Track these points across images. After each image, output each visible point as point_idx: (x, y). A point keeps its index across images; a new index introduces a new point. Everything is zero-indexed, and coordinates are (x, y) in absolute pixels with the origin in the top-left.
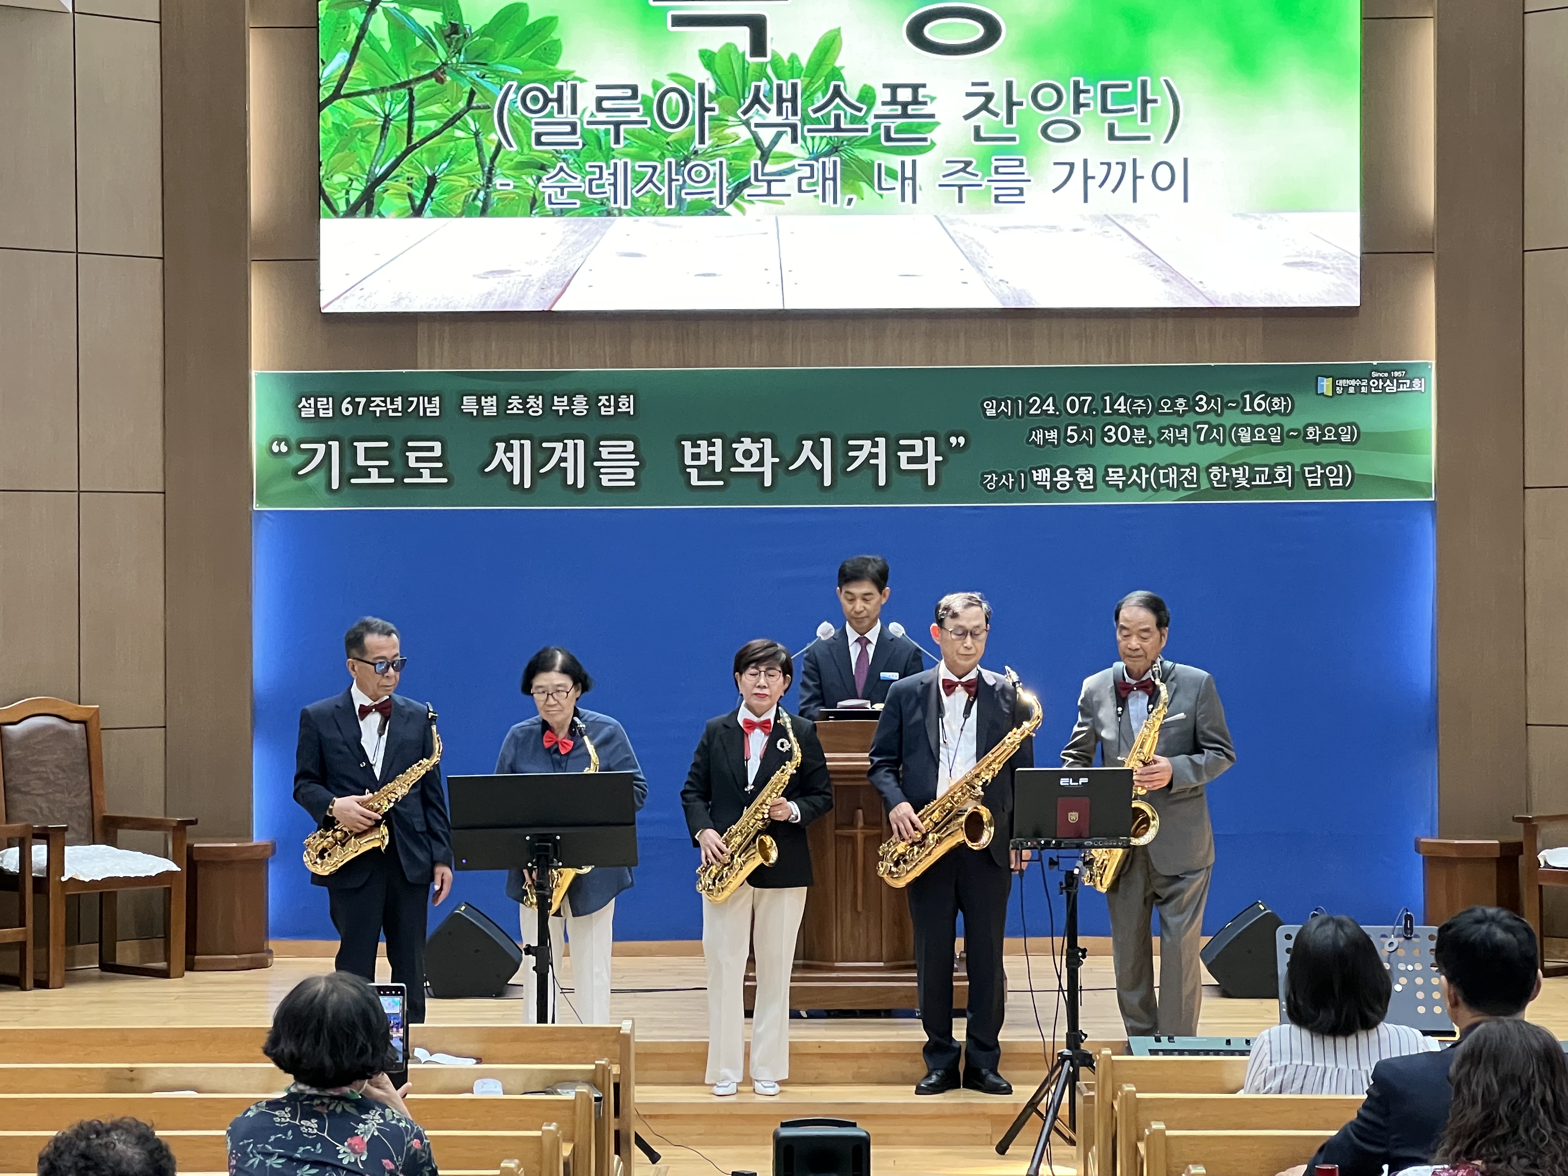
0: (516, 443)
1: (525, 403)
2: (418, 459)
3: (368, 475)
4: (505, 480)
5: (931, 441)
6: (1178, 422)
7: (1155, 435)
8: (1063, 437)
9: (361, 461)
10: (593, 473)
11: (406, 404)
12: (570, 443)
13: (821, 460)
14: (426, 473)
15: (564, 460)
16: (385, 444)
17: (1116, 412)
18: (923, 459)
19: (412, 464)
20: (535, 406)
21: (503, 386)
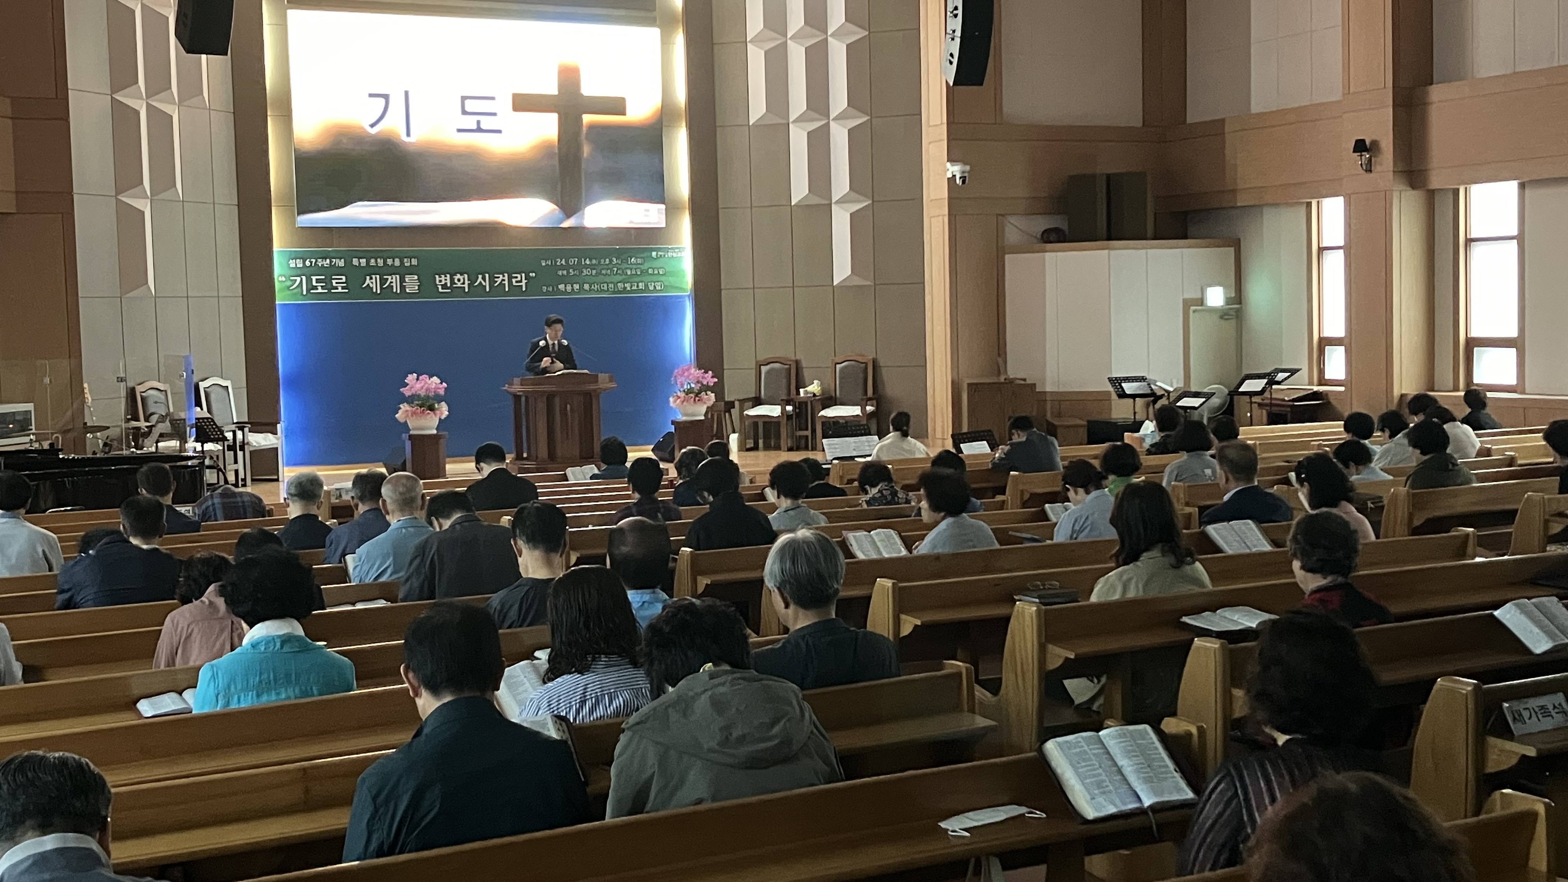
0: (374, 276)
1: (376, 261)
2: (337, 283)
3: (317, 289)
4: (370, 290)
5: (523, 275)
6: (605, 267)
7: (599, 272)
8: (568, 273)
9: (314, 284)
10: (403, 288)
11: (331, 262)
12: (394, 276)
13: (485, 281)
14: (340, 288)
15: (392, 282)
16: (323, 277)
17: (586, 264)
18: (521, 281)
19: (334, 284)
20: (380, 262)
21: (368, 255)
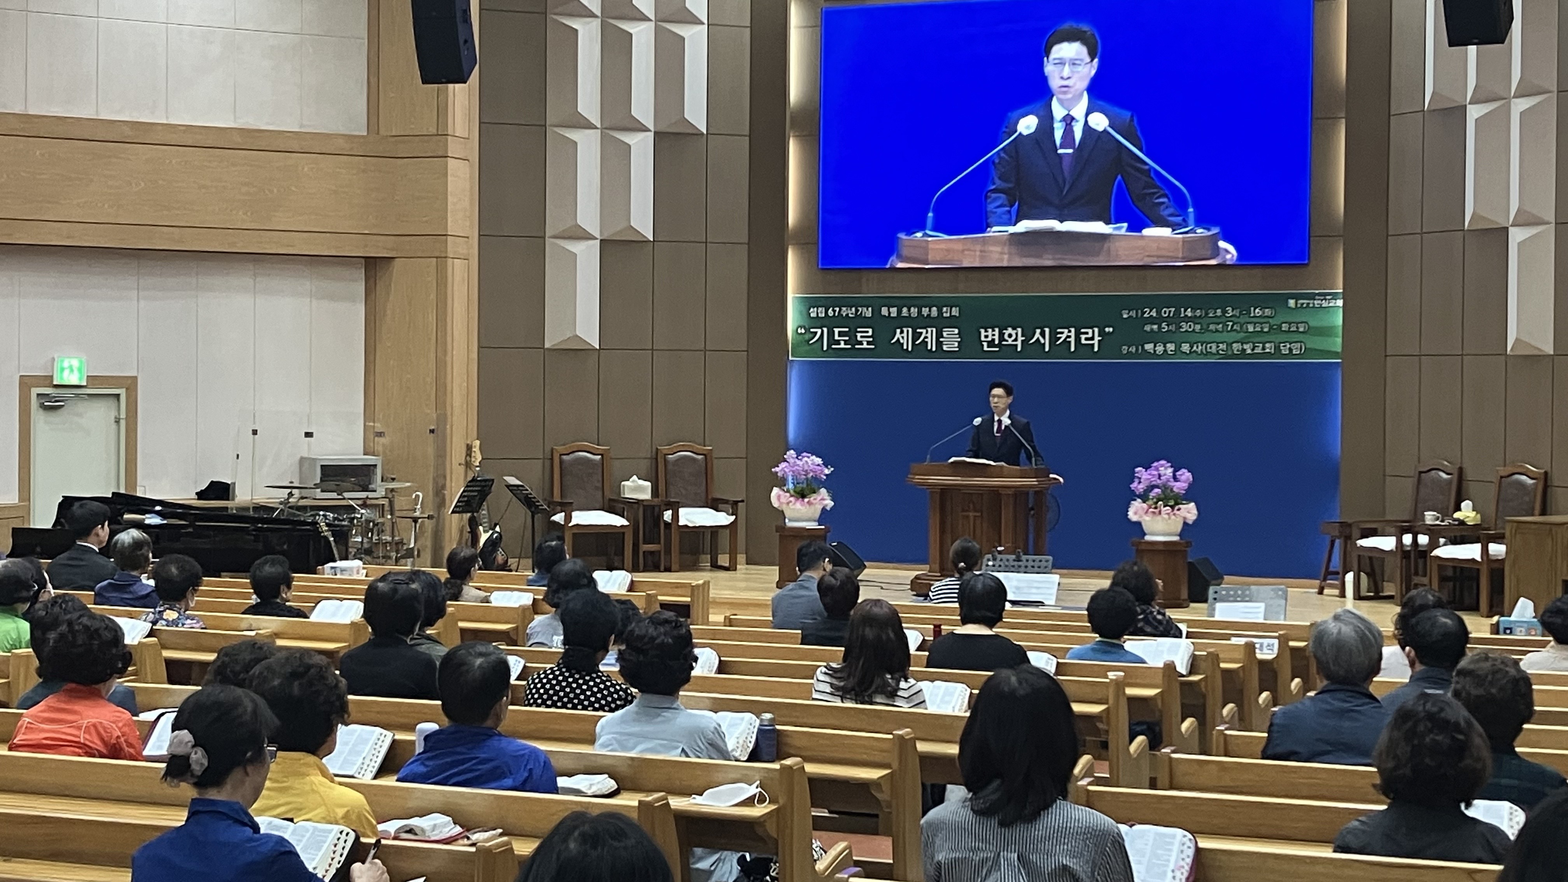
0: (905, 330)
1: (909, 310)
2: (862, 337)
3: (839, 344)
4: (900, 347)
5: (1096, 330)
6: (1215, 320)
7: (1205, 327)
9: (837, 337)
10: (939, 344)
11: (857, 311)
14: (865, 343)
16: (847, 330)
17: (1186, 316)
18: (1092, 338)
19: (859, 339)
20: (914, 311)
21: (901, 303)
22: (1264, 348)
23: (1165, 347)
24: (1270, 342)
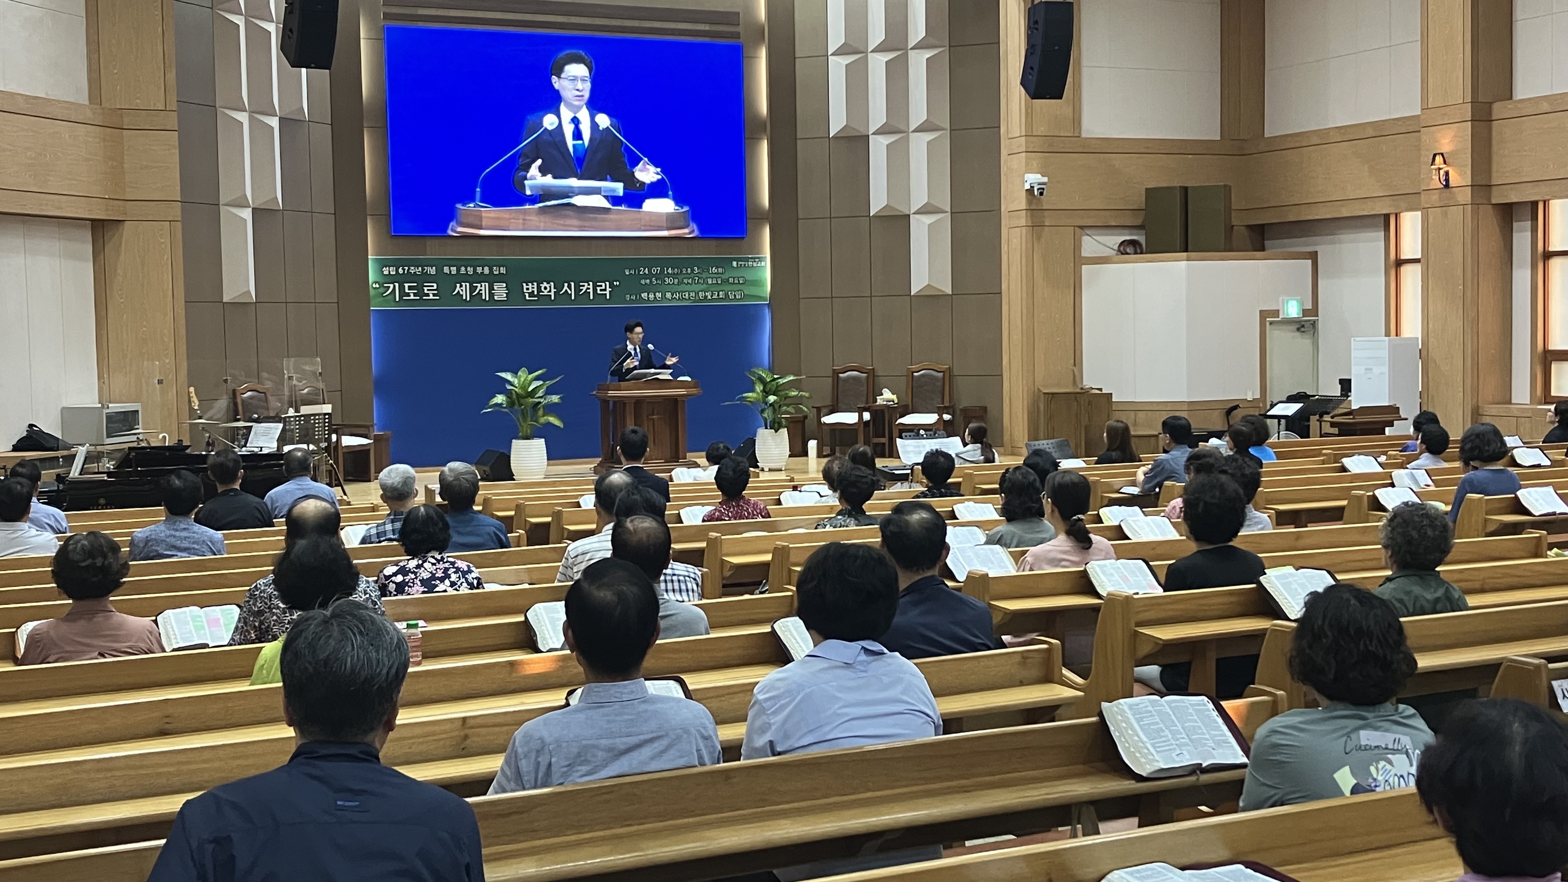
0: (463, 284)
1: (466, 270)
2: (428, 290)
3: (410, 296)
4: (460, 298)
5: (607, 283)
6: (688, 276)
7: (681, 281)
8: (651, 281)
9: (407, 291)
10: (491, 295)
11: (423, 269)
12: (483, 284)
13: (571, 290)
14: (431, 295)
15: (481, 290)
16: (415, 284)
18: (605, 290)
19: (426, 292)
20: (470, 270)
21: (458, 263)
22: (718, 295)
23: (655, 295)
24: (722, 291)
